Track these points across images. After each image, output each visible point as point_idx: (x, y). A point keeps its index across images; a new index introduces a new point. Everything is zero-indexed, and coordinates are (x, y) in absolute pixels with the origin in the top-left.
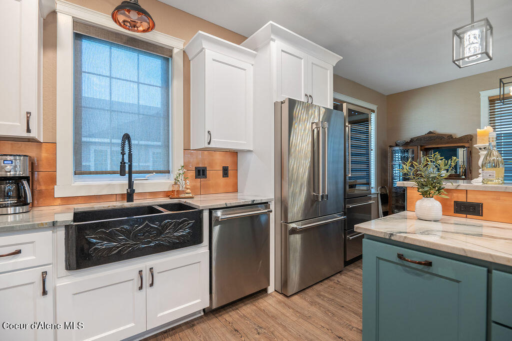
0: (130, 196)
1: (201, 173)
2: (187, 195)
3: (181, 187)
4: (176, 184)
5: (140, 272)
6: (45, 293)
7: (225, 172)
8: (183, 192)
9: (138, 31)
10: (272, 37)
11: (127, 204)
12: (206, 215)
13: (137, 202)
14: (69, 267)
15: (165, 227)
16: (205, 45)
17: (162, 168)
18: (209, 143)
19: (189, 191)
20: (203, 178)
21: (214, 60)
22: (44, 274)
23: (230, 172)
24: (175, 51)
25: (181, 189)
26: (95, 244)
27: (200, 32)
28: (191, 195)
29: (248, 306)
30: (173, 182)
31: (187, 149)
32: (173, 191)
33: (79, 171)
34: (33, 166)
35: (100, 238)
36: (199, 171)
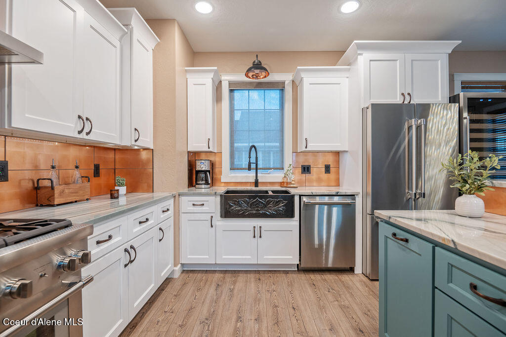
0: (256, 183)
1: (306, 169)
2: (292, 186)
3: (289, 179)
4: (285, 177)
5: (254, 227)
6: (212, 226)
7: (327, 169)
8: (290, 183)
9: (260, 79)
10: (359, 52)
11: (254, 188)
12: (297, 199)
13: (261, 188)
14: (221, 216)
15: (268, 203)
16: (303, 75)
17: (278, 166)
18: (306, 147)
19: (293, 182)
20: (308, 173)
21: (310, 84)
22: (212, 217)
23: (332, 170)
24: (286, 83)
25: (289, 181)
26: (232, 206)
27: (298, 67)
28: (295, 186)
29: (332, 275)
30: (283, 175)
31: (295, 152)
32: (283, 182)
33: (233, 168)
34: (212, 165)
35: (234, 204)
36: (304, 168)
